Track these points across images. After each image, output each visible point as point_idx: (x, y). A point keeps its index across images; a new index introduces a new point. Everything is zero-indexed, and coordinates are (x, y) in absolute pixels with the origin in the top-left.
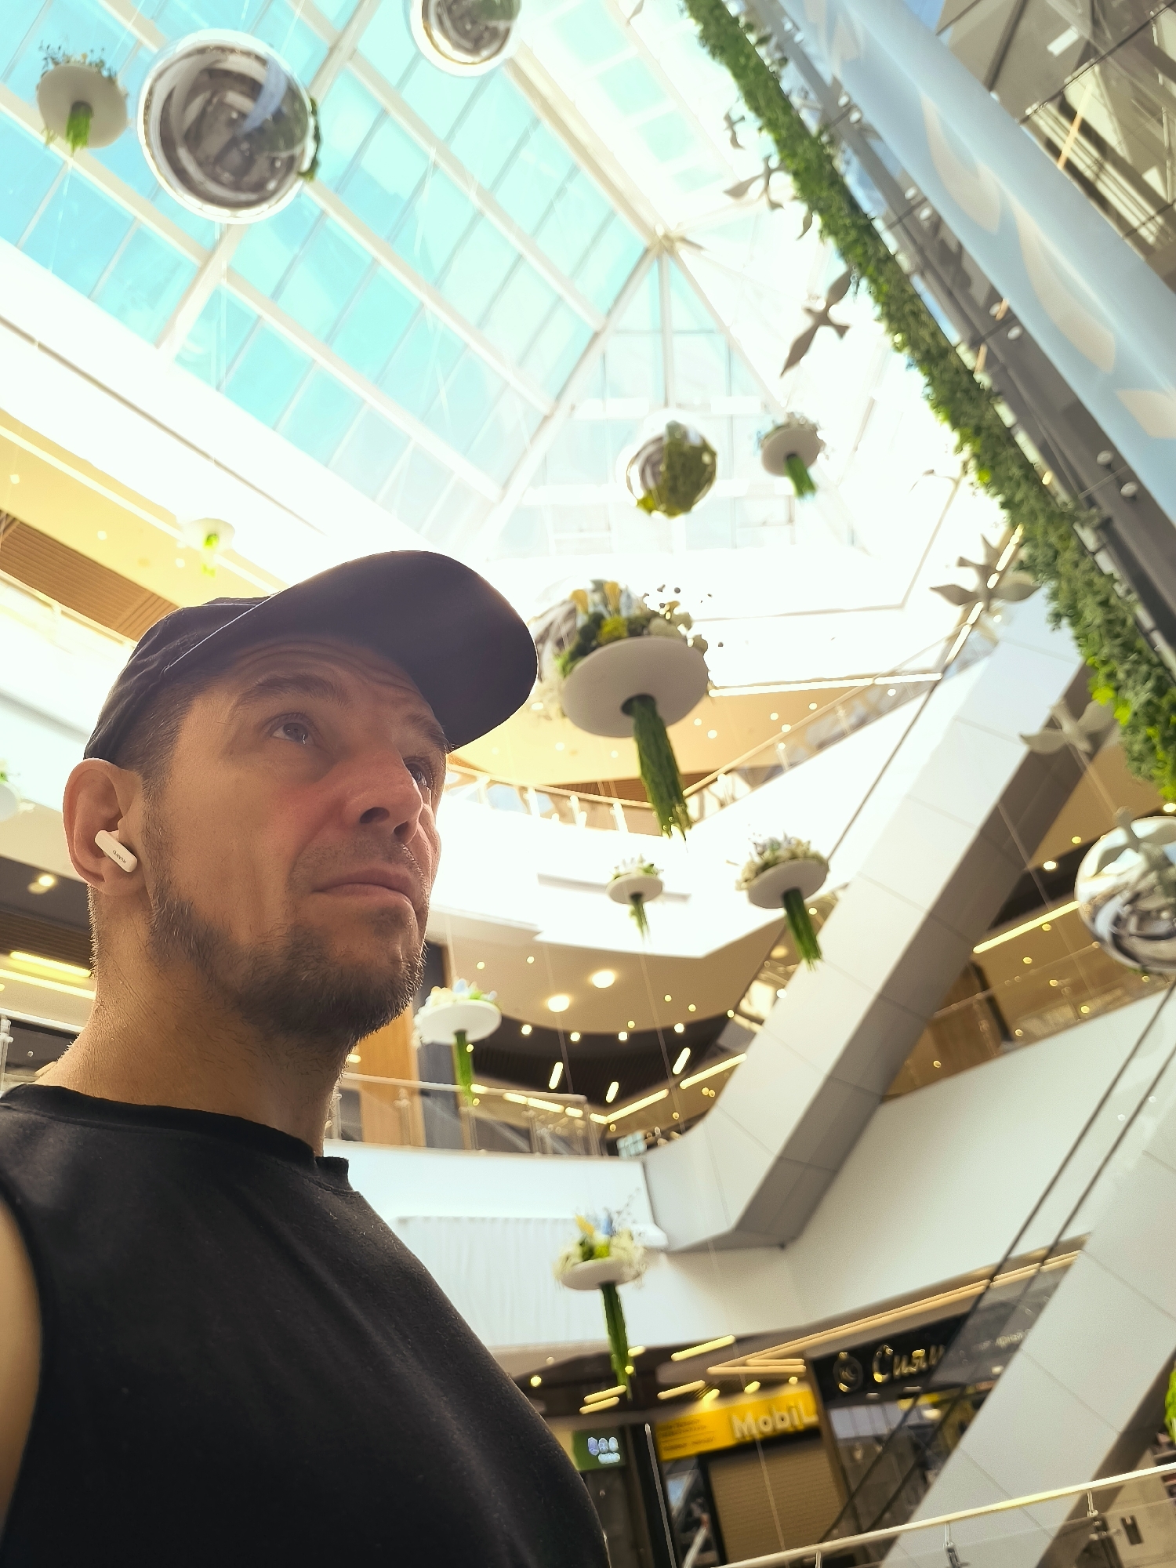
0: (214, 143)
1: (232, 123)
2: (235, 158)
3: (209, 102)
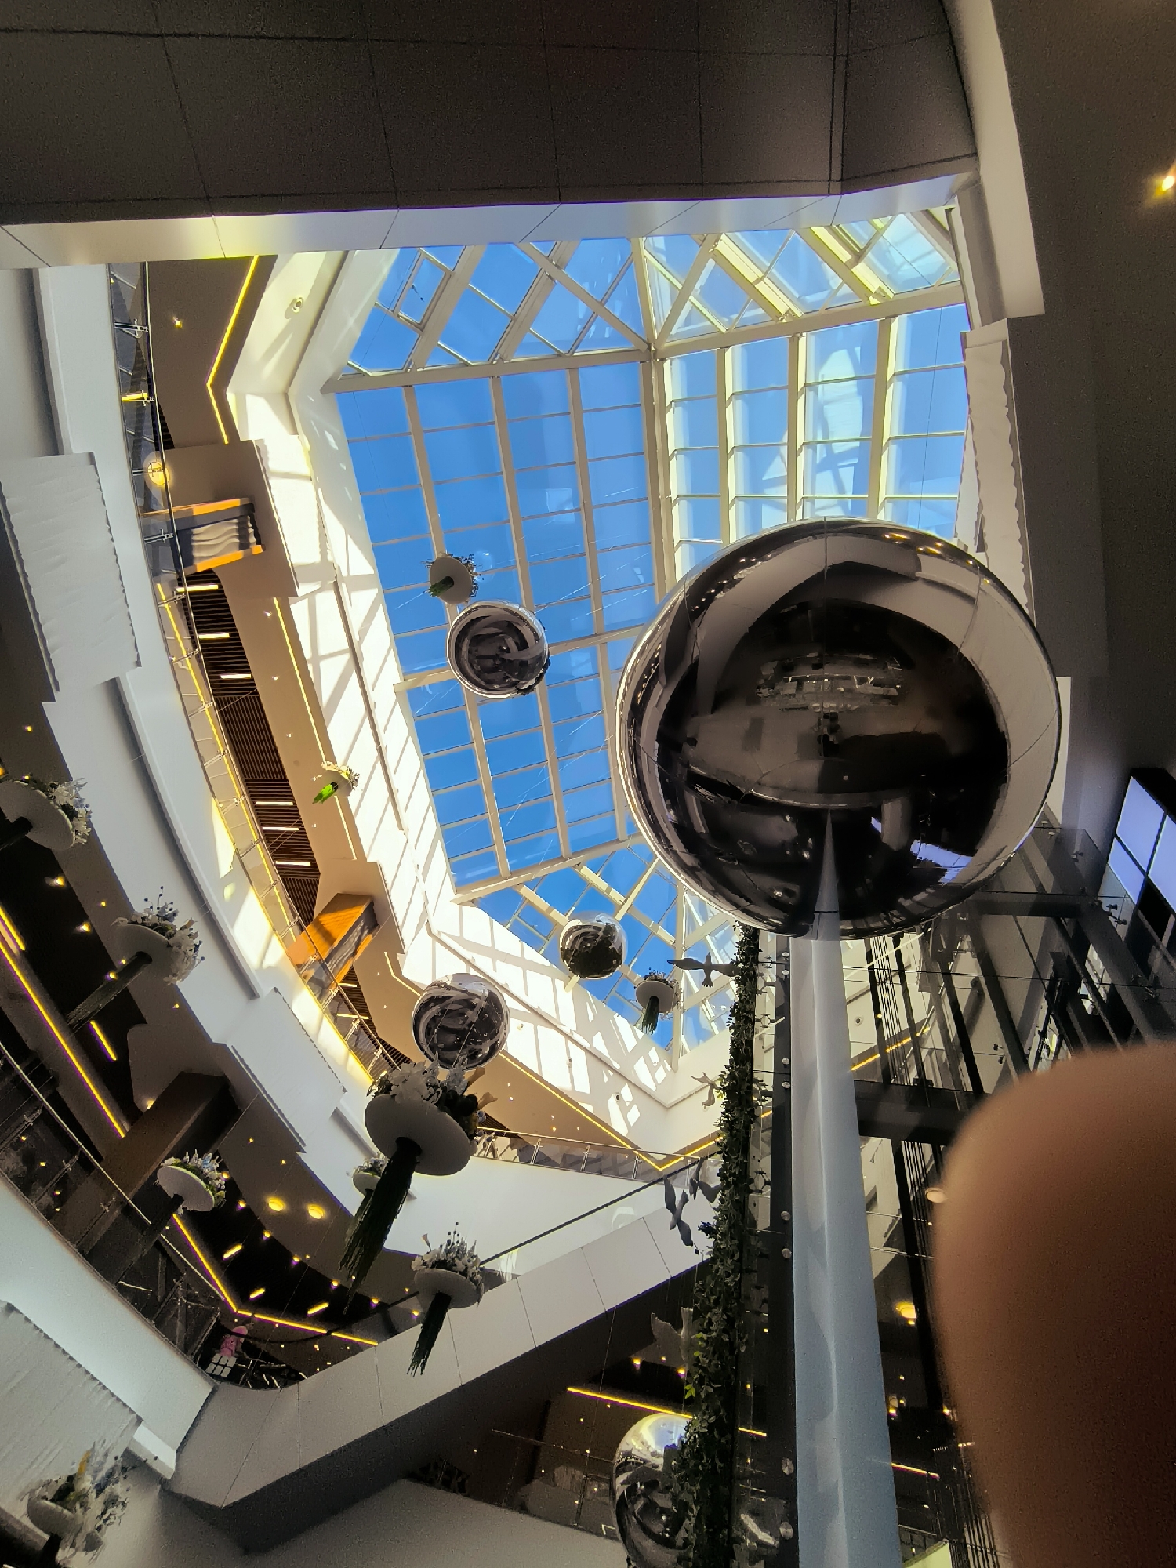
3: (498, 634)
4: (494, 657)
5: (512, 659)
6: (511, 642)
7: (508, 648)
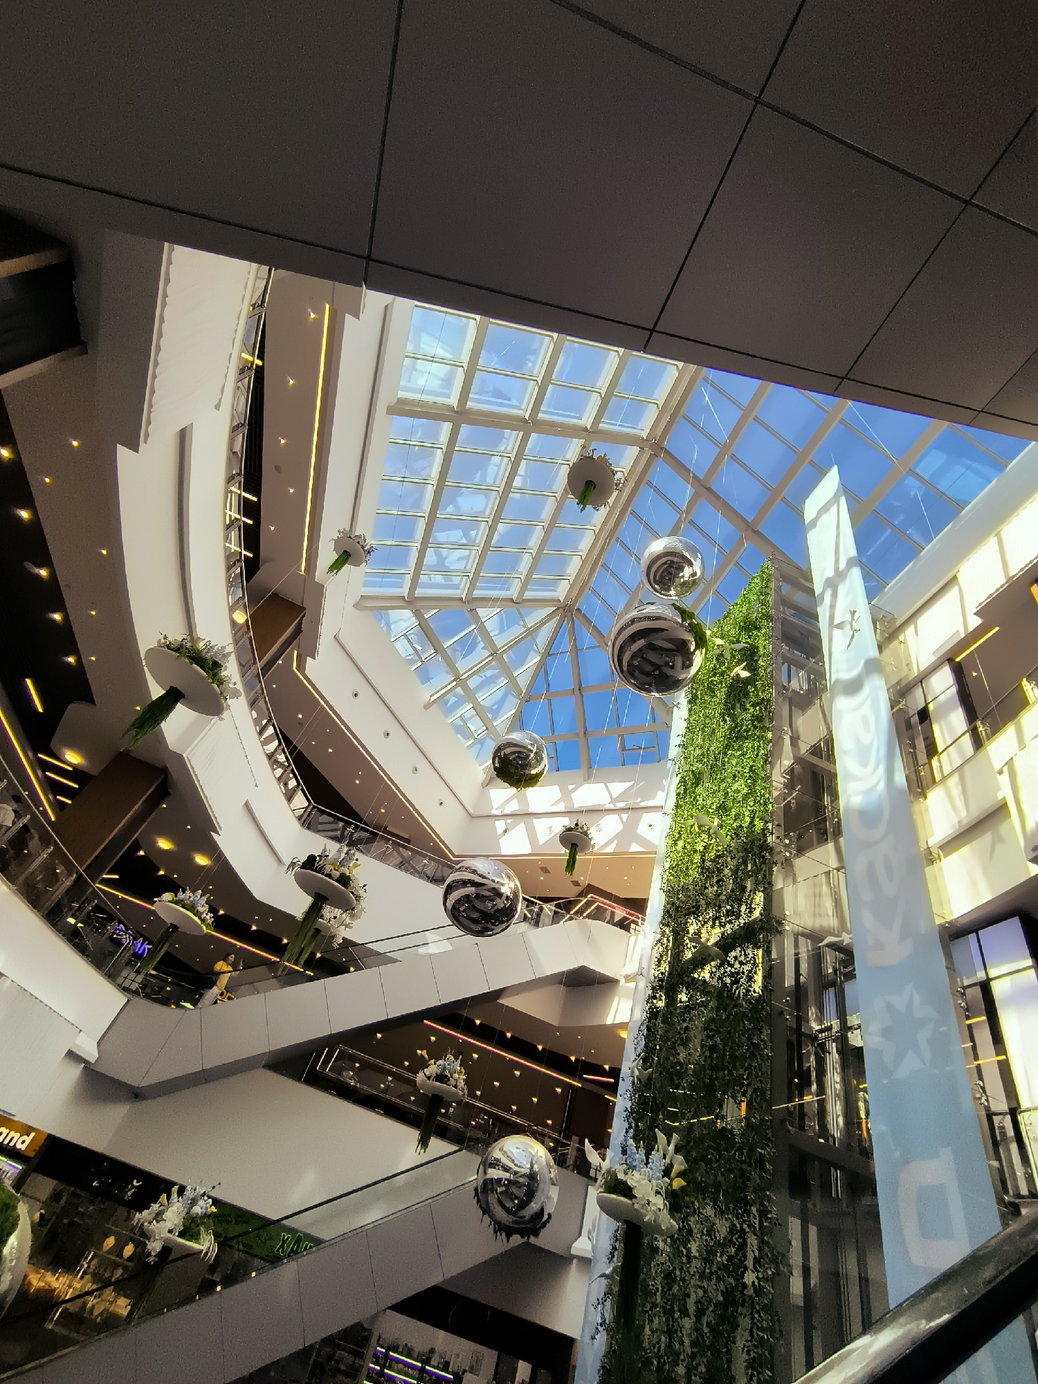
0: (652, 656)
1: (667, 664)
2: (649, 668)
4: (658, 667)
7: (674, 665)
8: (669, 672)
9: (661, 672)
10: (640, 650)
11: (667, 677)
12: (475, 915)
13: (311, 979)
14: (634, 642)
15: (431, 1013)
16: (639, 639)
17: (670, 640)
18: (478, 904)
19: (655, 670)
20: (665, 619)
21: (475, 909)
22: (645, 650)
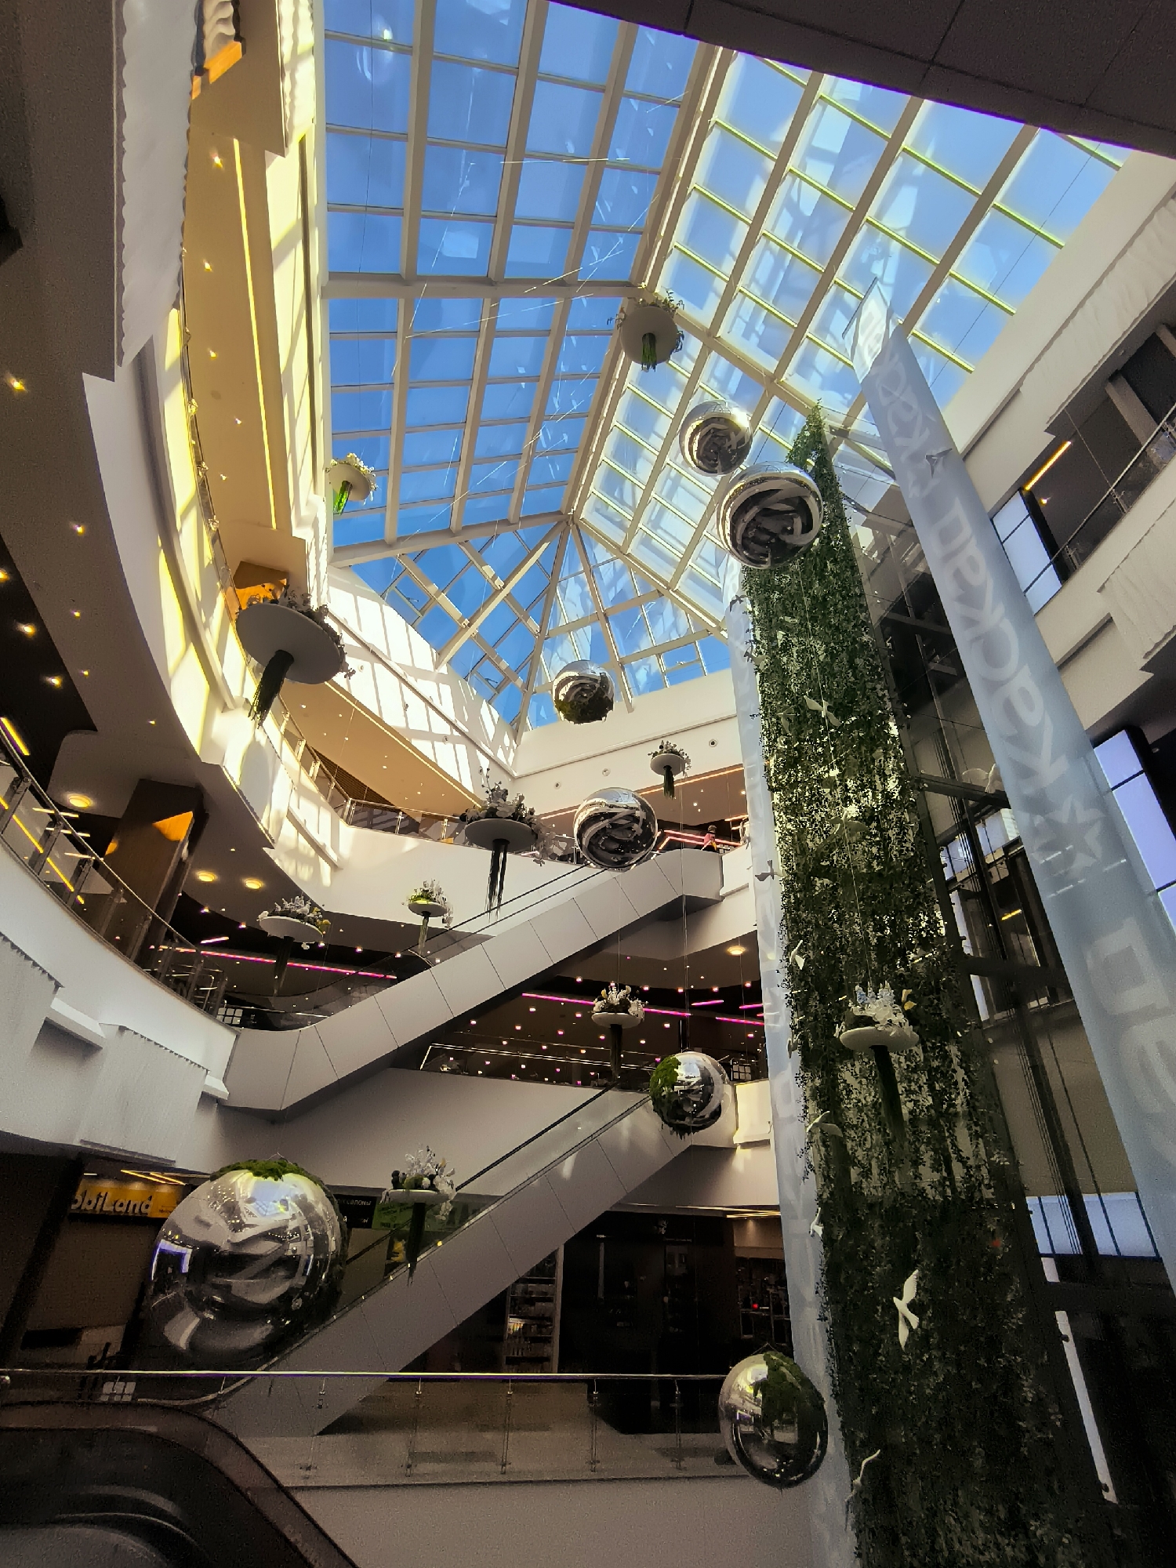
4: (773, 535)
5: (788, 541)
6: (798, 523)
7: (792, 529)
8: (787, 539)
9: (778, 540)
10: (754, 519)
11: (785, 544)
12: (614, 846)
13: (393, 982)
14: (747, 512)
15: (529, 984)
16: (751, 508)
17: (787, 501)
18: (618, 835)
19: (771, 539)
20: (777, 478)
21: (612, 839)
22: (759, 519)
